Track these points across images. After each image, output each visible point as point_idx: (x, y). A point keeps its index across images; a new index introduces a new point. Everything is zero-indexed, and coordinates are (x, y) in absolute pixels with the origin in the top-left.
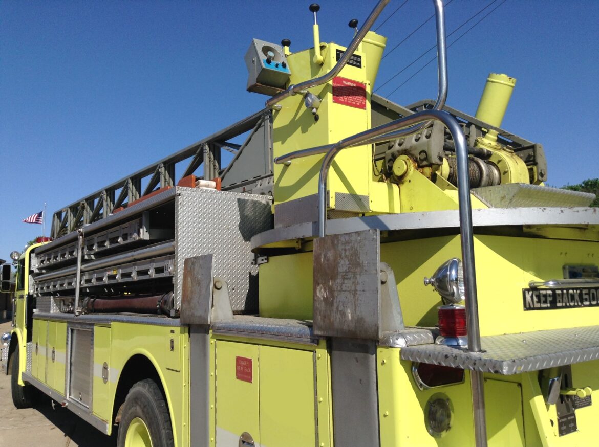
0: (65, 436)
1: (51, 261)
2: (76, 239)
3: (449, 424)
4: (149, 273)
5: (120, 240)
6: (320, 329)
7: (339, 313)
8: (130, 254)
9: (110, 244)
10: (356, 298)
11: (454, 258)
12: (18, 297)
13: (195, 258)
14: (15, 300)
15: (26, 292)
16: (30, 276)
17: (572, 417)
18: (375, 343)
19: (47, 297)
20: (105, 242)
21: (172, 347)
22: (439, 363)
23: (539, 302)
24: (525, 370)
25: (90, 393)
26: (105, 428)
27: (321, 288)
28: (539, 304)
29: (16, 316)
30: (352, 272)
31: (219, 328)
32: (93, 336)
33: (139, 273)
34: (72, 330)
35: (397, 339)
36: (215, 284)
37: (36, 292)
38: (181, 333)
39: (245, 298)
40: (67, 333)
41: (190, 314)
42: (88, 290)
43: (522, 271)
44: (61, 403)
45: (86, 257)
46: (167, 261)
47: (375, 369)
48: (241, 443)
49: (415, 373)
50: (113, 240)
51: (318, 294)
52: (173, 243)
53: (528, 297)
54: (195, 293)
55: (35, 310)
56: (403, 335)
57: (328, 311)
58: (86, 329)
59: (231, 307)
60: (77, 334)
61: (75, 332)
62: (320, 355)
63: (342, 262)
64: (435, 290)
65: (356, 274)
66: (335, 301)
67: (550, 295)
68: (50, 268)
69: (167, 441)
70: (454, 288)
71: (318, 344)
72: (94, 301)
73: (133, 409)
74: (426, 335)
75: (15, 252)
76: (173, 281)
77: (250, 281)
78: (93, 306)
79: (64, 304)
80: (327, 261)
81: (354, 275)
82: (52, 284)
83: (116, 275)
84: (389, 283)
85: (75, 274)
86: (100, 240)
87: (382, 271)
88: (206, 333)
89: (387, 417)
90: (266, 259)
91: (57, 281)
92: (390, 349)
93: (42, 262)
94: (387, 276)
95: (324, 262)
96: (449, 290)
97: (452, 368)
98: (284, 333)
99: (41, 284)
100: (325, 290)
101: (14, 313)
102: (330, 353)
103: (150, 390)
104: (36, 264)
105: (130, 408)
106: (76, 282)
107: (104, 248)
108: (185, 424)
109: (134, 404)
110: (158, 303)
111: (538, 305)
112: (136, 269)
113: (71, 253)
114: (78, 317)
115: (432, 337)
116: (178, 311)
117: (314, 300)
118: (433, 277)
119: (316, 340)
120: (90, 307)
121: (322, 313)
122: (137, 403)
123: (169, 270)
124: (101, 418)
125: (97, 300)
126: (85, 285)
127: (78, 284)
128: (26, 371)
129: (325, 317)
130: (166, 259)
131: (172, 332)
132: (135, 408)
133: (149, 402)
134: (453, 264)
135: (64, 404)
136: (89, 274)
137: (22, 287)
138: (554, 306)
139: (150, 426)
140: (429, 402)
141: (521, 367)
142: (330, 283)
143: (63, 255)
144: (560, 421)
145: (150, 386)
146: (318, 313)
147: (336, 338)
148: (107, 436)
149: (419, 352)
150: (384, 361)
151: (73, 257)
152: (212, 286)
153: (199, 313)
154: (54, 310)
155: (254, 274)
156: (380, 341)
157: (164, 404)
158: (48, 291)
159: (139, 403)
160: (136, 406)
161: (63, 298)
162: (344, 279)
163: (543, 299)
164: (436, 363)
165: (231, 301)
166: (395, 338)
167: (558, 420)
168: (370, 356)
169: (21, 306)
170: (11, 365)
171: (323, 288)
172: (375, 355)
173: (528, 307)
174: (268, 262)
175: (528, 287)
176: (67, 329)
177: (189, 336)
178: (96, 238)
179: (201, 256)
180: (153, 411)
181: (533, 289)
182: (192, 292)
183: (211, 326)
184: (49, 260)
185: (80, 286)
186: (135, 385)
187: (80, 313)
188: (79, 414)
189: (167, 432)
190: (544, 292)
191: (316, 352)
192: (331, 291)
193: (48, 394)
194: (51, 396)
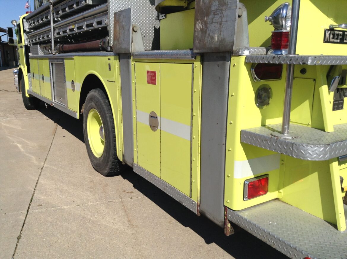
0: (55, 123)
1: (35, 23)
2: (48, 8)
3: (269, 102)
4: (93, 25)
5: (75, 6)
6: (197, 49)
7: (210, 38)
8: (81, 14)
9: (69, 10)
10: (222, 26)
11: (286, 3)
12: (19, 47)
13: (120, 11)
14: (18, 50)
15: (23, 44)
16: (25, 34)
17: (342, 102)
18: (231, 54)
19: (36, 46)
20: (65, 8)
21: (110, 69)
22: (269, 62)
23: (333, 38)
24: (321, 64)
25: (66, 98)
26: (76, 115)
27: (200, 23)
28: (333, 40)
29: (19, 59)
30: (220, 9)
31: (136, 55)
32: (64, 66)
33: (88, 26)
34: (52, 64)
35: (244, 51)
36: (133, 28)
37: (29, 43)
38: (114, 60)
39: (152, 42)
40: (50, 65)
41: (119, 47)
42: (59, 40)
44: (51, 104)
45: (56, 19)
46: (103, 16)
47: (229, 70)
48: (150, 117)
49: (252, 72)
50: (71, 7)
51: (197, 27)
52: (106, 4)
53: (327, 34)
54: (121, 34)
55: (30, 54)
56: (248, 49)
57: (203, 37)
58: (60, 62)
59: (144, 44)
60: (55, 66)
61: (54, 64)
62: (196, 65)
63: (214, 4)
64: (271, 24)
65: (223, 11)
66: (208, 30)
67: (341, 35)
68: (35, 28)
69: (110, 119)
70: (284, 22)
71: (195, 59)
72: (63, 46)
73: (90, 104)
74: (262, 49)
75: (14, 20)
76: (108, 29)
77: (154, 32)
78: (62, 49)
79: (46, 49)
80: (204, 4)
81: (221, 12)
82: (38, 37)
83: (74, 28)
84: (243, 16)
85: (50, 30)
86: (63, 7)
87: (239, 9)
88: (129, 58)
89: (233, 96)
90: (164, 16)
91: (40, 35)
92: (239, 57)
93: (30, 25)
94: (242, 12)
95: (202, 5)
96: (280, 24)
97: (277, 64)
98: (175, 54)
99: (32, 38)
100: (202, 24)
101: (19, 58)
102: (202, 64)
103: (99, 94)
104: (27, 26)
105: (88, 104)
106: (51, 35)
107: (66, 12)
108: (119, 110)
109: (91, 102)
110: (100, 44)
112: (86, 23)
113: (47, 18)
114: (55, 55)
115: (266, 51)
116: (112, 47)
117: (195, 31)
118: (271, 16)
119: (194, 56)
120: (61, 50)
121: (199, 39)
122: (92, 101)
123: (105, 22)
124: (73, 110)
125: (65, 45)
126: (57, 36)
127: (52, 36)
128: (29, 89)
129: (200, 41)
130: (103, 15)
131: (109, 59)
132: (91, 103)
133: (99, 100)
134: (285, 6)
135: (52, 104)
136: (59, 29)
137: (20, 41)
138: (342, 42)
139: (100, 112)
140: (258, 89)
141: (319, 61)
142: (206, 19)
143: (42, 20)
144: (335, 103)
145: (99, 91)
146: (197, 40)
147: (207, 53)
148: (77, 119)
149: (257, 57)
150: (234, 65)
151: (48, 20)
152: (131, 29)
153: (124, 46)
154: (40, 53)
155: (157, 27)
156: (234, 52)
157: (107, 101)
158: (36, 42)
159: (93, 100)
160: (92, 103)
161: (45, 46)
162: (214, 15)
163: (336, 37)
164: (266, 62)
165: (143, 40)
166: (243, 50)
167: (334, 102)
168: (227, 62)
169: (22, 53)
170: (21, 87)
171: (200, 22)
172: (229, 62)
173: (326, 40)
174: (166, 18)
175: (328, 28)
176: (49, 63)
177: (119, 61)
178: (60, 6)
179: (124, 10)
180: (101, 105)
181: (332, 29)
182: (119, 34)
183: (132, 54)
184: (34, 23)
185: (54, 37)
186: (90, 92)
187: (55, 53)
188: (61, 109)
189: (110, 115)
190: (337, 32)
191: (194, 64)
192: (206, 24)
193: (43, 100)
194: (44, 101)
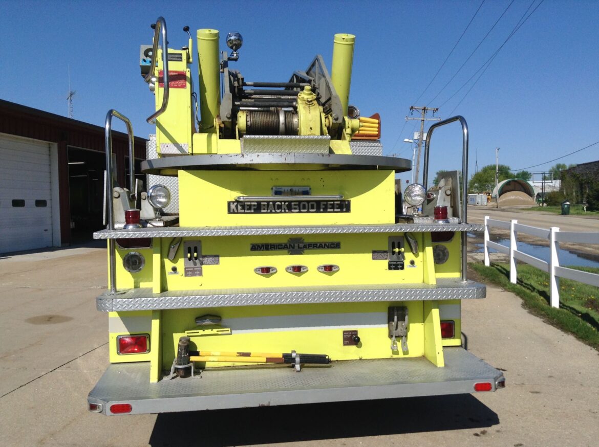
17: (198, 269)
23: (243, 209)
43: (228, 191)
53: (233, 206)
67: (254, 205)
111: (243, 211)
138: (257, 212)
144: (187, 269)
163: (247, 207)
173: (232, 211)
175: (233, 201)
181: (238, 201)
190: (248, 203)
